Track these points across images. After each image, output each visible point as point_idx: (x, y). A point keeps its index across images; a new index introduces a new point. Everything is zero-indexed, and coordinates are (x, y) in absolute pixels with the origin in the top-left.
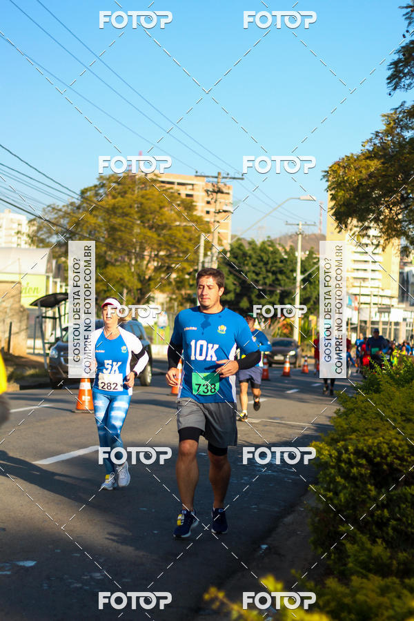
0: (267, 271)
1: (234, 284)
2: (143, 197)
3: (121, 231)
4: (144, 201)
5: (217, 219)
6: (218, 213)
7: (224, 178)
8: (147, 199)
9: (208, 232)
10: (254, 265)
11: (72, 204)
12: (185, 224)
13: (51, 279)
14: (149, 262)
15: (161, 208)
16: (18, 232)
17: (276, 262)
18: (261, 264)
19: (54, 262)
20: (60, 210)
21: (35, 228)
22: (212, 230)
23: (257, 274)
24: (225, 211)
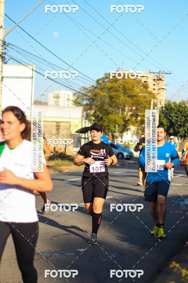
0: (182, 116)
1: (166, 122)
2: (125, 82)
3: (115, 98)
4: (125, 84)
5: (159, 92)
6: (159, 89)
7: (162, 73)
8: (127, 84)
9: (155, 98)
10: (176, 113)
11: (93, 86)
12: (144, 95)
13: (84, 121)
14: (128, 112)
15: (133, 87)
16: (68, 99)
17: (186, 112)
18: (179, 113)
19: (85, 113)
20: (87, 89)
21: (76, 97)
22: (157, 97)
23: (177, 117)
24: (163, 89)
